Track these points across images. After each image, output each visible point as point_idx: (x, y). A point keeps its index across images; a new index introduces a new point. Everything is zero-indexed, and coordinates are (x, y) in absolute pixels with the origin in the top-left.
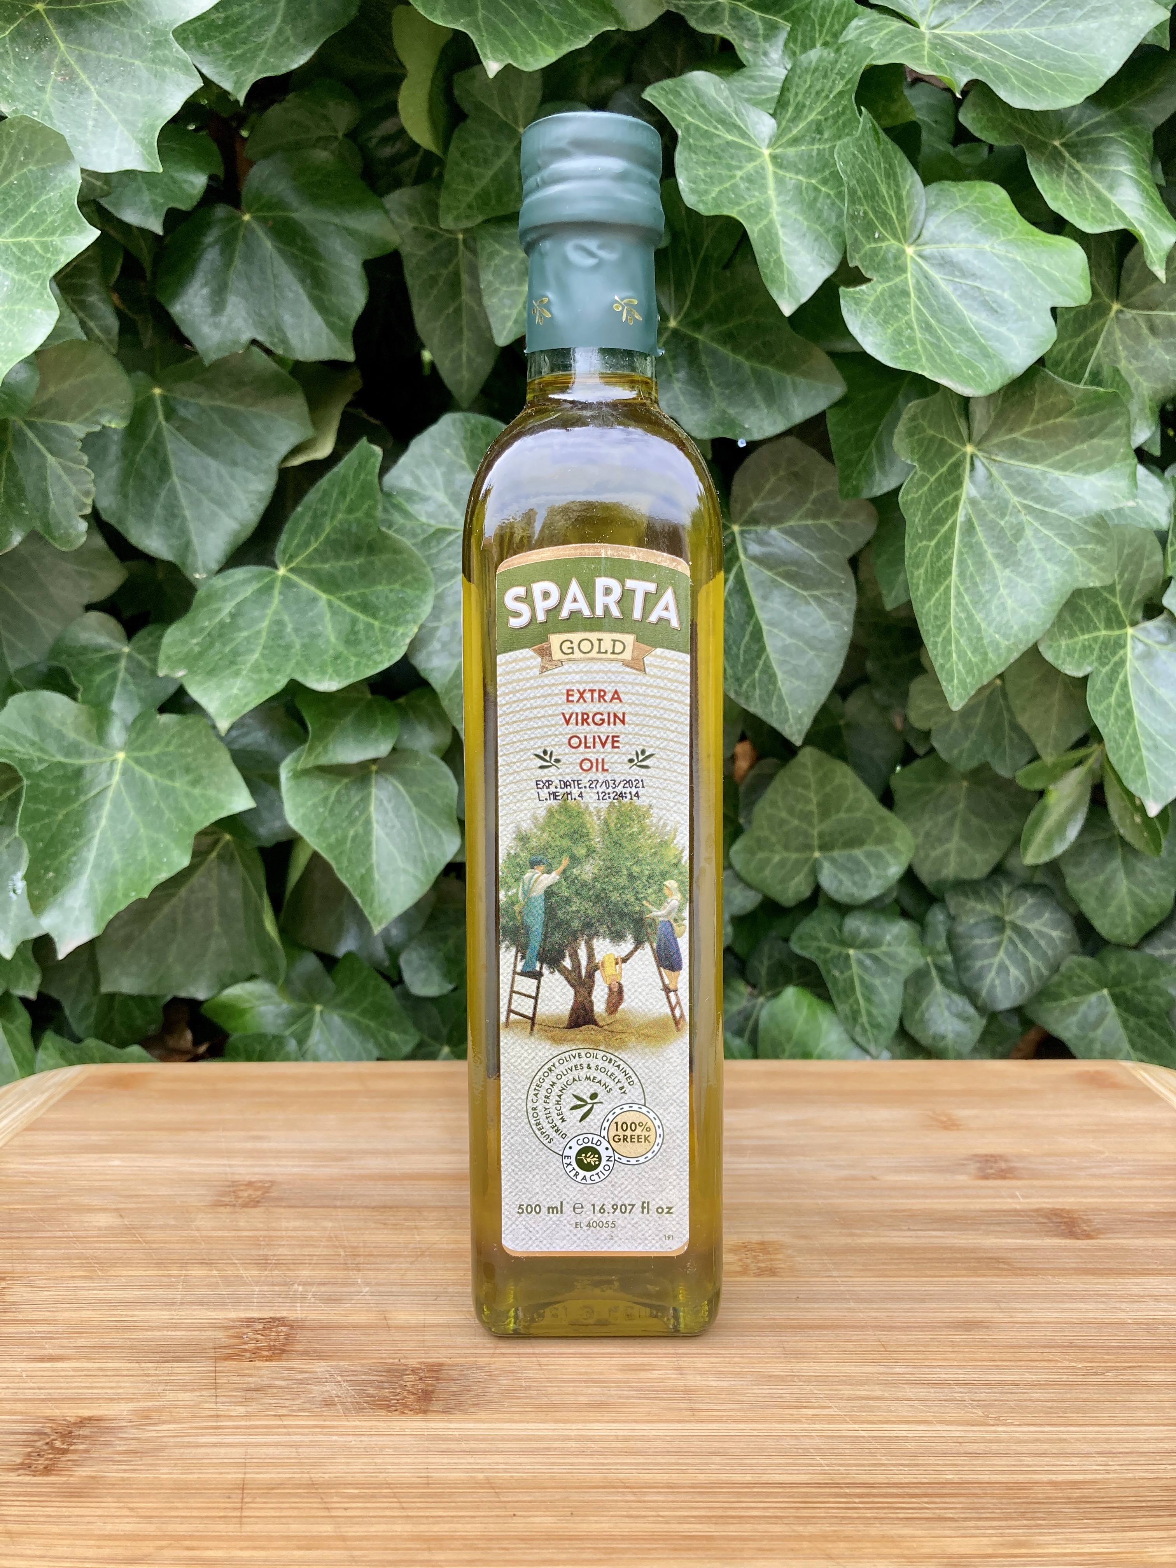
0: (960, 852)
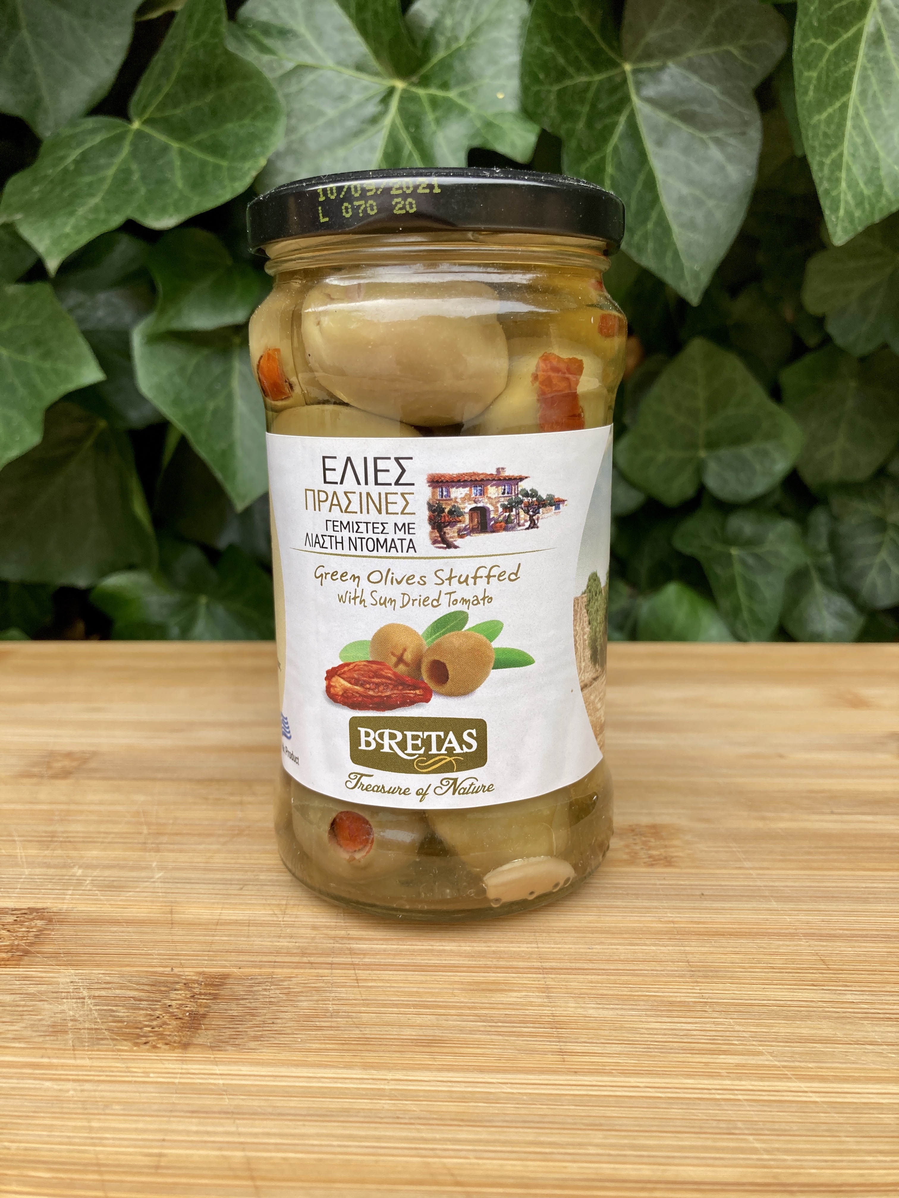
0: (845, 454)
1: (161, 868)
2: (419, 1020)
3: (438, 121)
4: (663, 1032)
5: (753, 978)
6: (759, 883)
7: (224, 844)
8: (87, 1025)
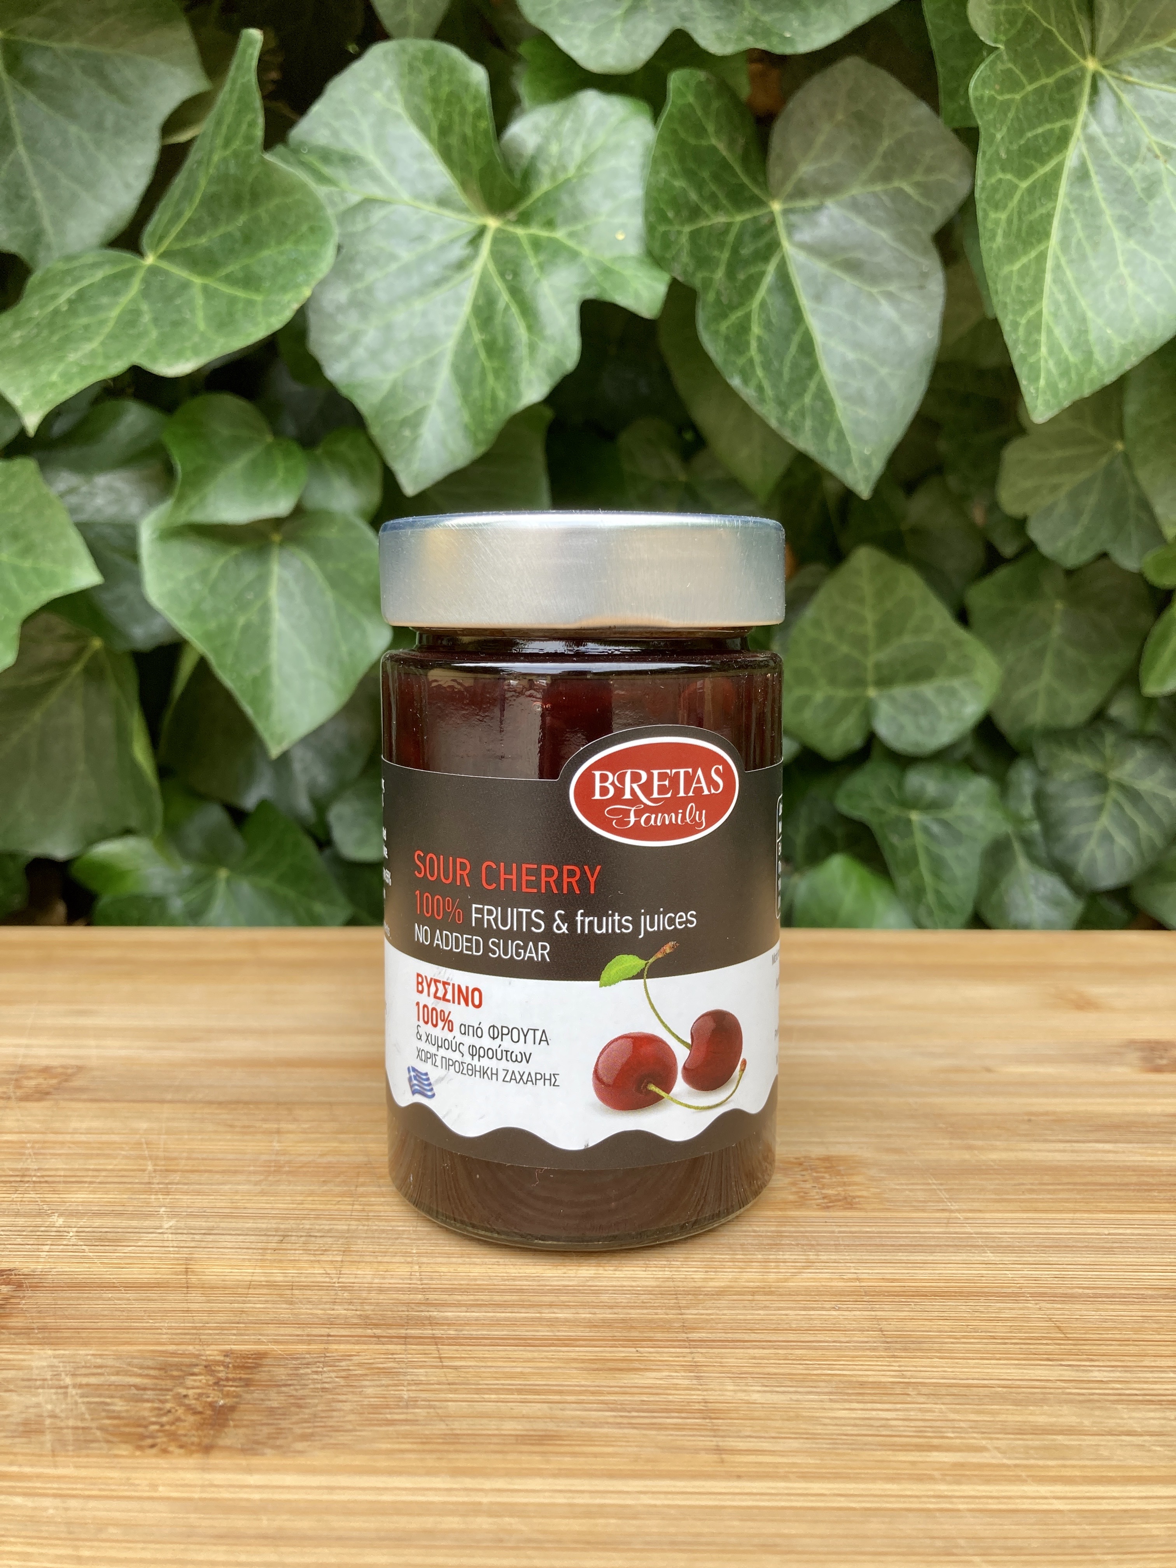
0: (1052, 693)
1: (172, 1215)
2: (525, 1409)
3: (541, 267)
4: (852, 1422)
5: (968, 1351)
6: (969, 1230)
7: (256, 1183)
8: (71, 1423)
